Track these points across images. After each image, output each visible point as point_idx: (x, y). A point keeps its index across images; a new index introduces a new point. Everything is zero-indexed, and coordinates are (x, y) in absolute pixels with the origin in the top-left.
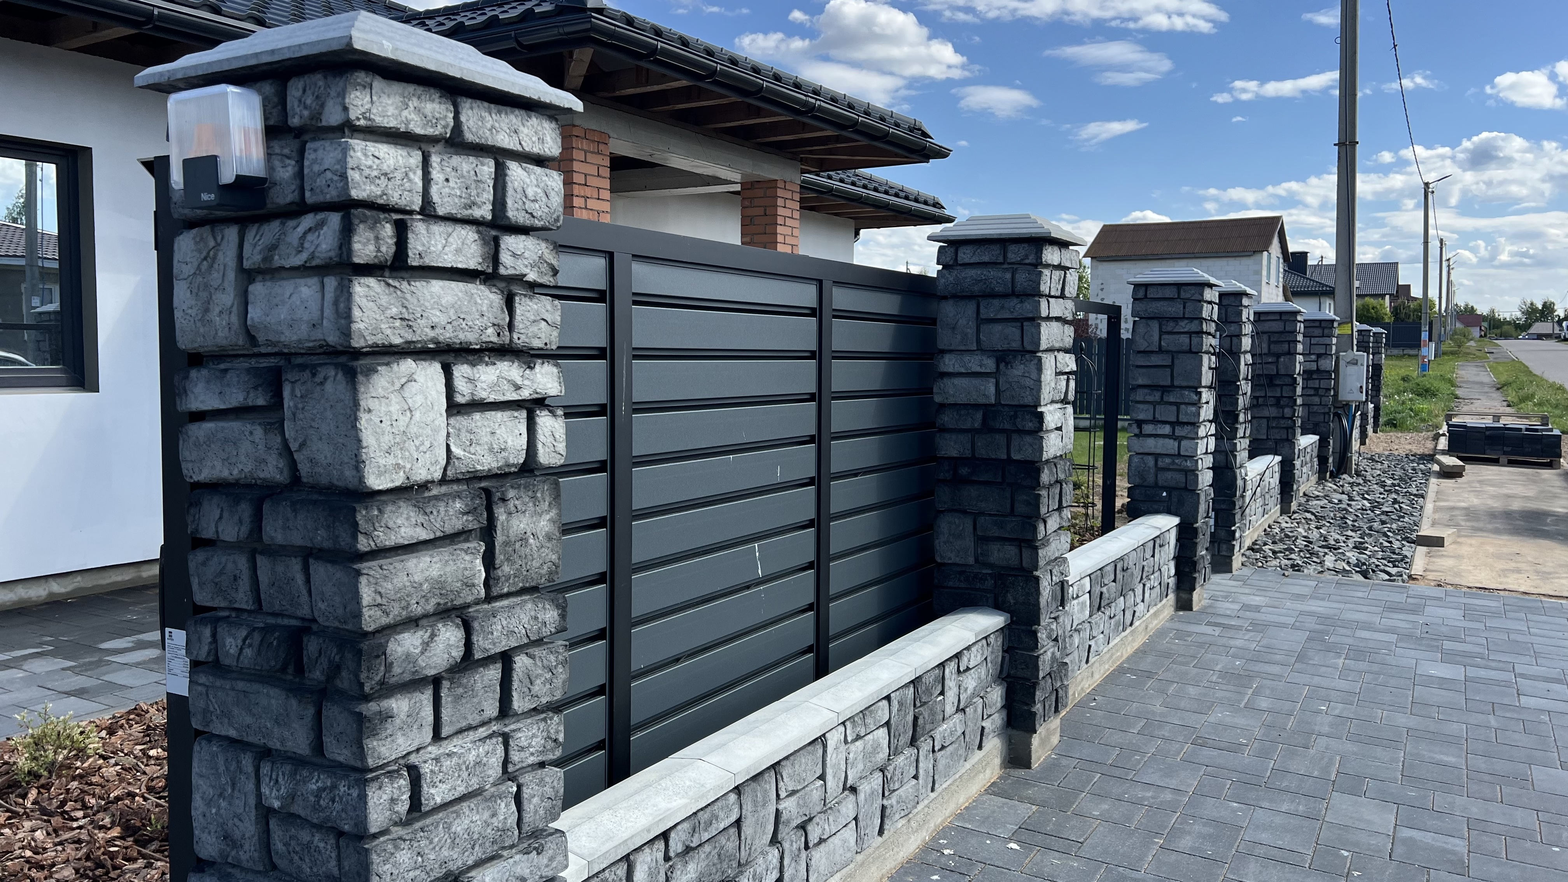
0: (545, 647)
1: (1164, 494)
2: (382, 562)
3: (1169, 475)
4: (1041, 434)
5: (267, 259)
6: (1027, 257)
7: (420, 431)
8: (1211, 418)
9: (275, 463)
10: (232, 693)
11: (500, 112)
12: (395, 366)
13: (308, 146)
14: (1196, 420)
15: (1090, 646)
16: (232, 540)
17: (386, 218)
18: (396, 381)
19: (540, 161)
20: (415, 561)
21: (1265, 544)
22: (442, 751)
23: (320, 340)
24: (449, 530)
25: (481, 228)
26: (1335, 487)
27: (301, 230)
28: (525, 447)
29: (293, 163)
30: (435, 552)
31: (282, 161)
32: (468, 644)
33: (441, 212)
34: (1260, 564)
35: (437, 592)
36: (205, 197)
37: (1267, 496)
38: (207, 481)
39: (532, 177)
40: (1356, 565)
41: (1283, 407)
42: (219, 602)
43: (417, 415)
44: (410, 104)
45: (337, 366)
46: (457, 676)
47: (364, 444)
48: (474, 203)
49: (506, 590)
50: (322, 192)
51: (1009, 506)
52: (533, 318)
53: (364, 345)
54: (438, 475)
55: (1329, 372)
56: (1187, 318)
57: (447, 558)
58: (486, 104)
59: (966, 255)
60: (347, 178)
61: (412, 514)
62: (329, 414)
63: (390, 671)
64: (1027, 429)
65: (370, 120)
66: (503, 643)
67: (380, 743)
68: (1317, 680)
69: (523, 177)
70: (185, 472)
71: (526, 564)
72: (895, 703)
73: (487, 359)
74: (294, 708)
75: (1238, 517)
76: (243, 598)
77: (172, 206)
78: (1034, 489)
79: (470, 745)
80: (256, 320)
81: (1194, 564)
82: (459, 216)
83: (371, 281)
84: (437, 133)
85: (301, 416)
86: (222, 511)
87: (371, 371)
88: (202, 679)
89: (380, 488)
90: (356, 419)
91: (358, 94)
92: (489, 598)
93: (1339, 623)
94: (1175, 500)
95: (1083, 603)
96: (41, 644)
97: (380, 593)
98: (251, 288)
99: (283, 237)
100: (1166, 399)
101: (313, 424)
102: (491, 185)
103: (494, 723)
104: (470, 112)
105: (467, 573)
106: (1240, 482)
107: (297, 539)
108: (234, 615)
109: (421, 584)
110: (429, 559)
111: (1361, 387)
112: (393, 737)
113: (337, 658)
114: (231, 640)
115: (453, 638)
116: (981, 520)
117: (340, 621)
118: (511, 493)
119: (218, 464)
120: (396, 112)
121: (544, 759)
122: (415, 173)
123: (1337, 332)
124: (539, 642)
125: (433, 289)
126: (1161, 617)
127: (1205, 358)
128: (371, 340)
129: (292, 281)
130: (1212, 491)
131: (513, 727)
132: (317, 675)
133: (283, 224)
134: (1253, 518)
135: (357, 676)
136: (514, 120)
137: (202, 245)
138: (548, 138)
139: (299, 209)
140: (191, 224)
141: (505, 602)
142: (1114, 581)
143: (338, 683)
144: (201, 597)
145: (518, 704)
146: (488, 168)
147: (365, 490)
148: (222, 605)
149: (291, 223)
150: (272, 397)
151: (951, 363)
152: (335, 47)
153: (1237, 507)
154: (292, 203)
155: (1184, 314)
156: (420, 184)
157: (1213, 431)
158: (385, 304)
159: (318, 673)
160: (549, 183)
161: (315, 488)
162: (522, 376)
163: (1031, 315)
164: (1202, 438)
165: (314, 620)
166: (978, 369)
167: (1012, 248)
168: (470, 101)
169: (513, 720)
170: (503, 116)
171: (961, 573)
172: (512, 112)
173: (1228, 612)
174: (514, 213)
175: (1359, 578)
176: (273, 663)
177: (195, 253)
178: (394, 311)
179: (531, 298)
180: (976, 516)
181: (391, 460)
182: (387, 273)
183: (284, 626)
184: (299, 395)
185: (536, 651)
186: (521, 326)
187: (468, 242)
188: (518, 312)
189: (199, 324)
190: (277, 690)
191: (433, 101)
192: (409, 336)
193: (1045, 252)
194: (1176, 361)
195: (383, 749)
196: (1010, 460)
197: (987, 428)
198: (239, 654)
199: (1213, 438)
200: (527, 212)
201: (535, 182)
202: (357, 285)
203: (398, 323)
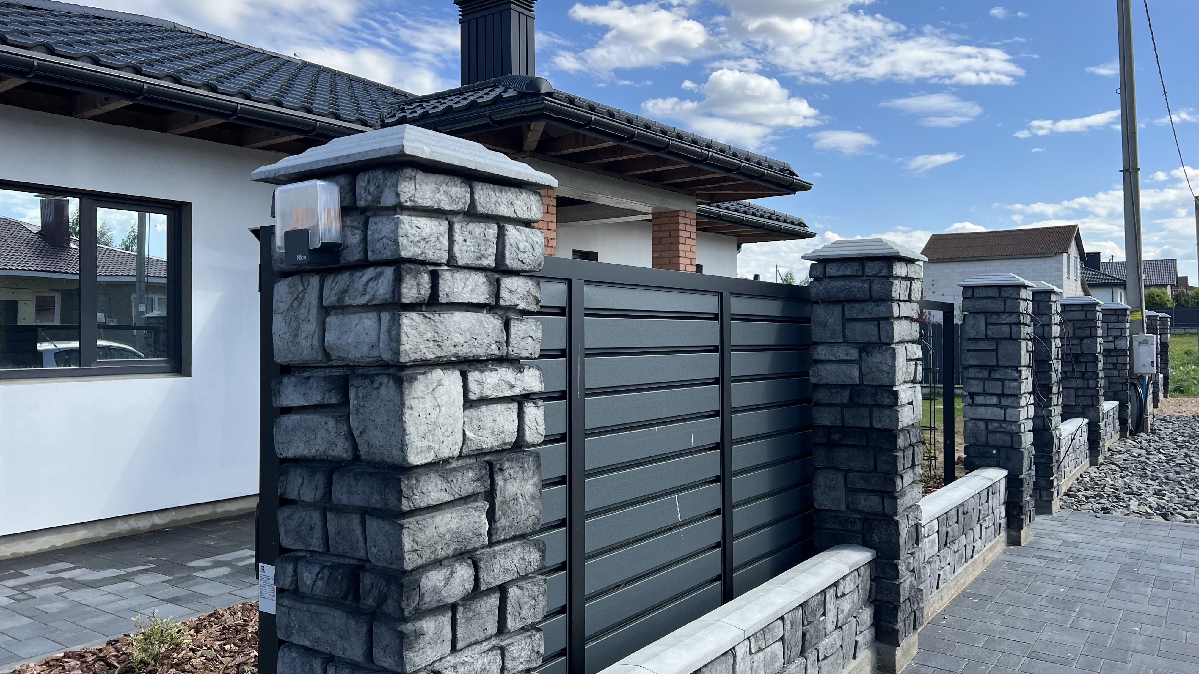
0: (530, 580)
1: (994, 451)
2: (418, 518)
3: (997, 436)
4: (897, 408)
5: (340, 299)
6: (881, 271)
7: (446, 421)
8: (1030, 390)
9: (342, 445)
10: (307, 614)
11: (501, 191)
12: (429, 375)
13: (371, 220)
14: (1018, 393)
15: (939, 575)
16: (310, 501)
17: (424, 270)
18: (430, 385)
19: (528, 223)
20: (440, 517)
21: (1079, 491)
22: (457, 660)
23: (377, 357)
24: (464, 493)
25: (488, 273)
26: (1135, 443)
27: (364, 279)
28: (516, 430)
29: (360, 232)
30: (453, 510)
31: (352, 231)
32: (477, 579)
33: (461, 263)
34: (1075, 507)
35: (455, 540)
36: (299, 258)
37: (1078, 451)
38: (293, 457)
39: (523, 235)
40: (1157, 509)
41: (1087, 380)
42: (299, 546)
43: (444, 409)
44: (441, 189)
45: (389, 375)
46: (468, 603)
47: (408, 432)
48: (483, 256)
49: (502, 538)
50: (380, 252)
51: (872, 464)
52: (522, 335)
53: (408, 360)
54: (456, 453)
55: (1124, 351)
56: (1007, 313)
57: (462, 514)
58: (492, 186)
59: (832, 270)
60: (398, 243)
61: (439, 482)
62: (382, 410)
63: (422, 600)
64: (885, 403)
65: (414, 201)
66: (501, 578)
67: (415, 654)
68: (1130, 606)
69: (516, 236)
70: (277, 450)
71: (517, 517)
72: (788, 622)
73: (490, 366)
74: (353, 626)
75: (1055, 469)
76: (316, 544)
77: (273, 262)
78: (892, 451)
79: (478, 656)
80: (331, 342)
81: (1021, 507)
82: (473, 265)
83: (414, 315)
84: (459, 208)
85: (363, 411)
86: (303, 479)
87: (413, 379)
88: (286, 602)
89: (418, 464)
90: (402, 414)
91: (406, 184)
92: (491, 544)
93: (1146, 558)
94: (1003, 456)
95: (933, 541)
96: (147, 563)
97: (416, 541)
98: (327, 320)
99: (351, 284)
100: (993, 376)
101: (371, 417)
102: (495, 242)
103: (493, 639)
104: (481, 192)
105: (476, 525)
106: (1056, 441)
107: (357, 501)
108: (309, 555)
109: (444, 535)
110: (449, 515)
111: (1152, 362)
112: (424, 650)
113: (385, 590)
114: (308, 574)
115: (466, 575)
116: (851, 475)
117: (387, 563)
118: (507, 465)
119: (301, 445)
120: (432, 195)
121: (530, 667)
122: (443, 237)
123: (1130, 318)
124: (525, 577)
125: (455, 319)
126: (996, 551)
127: (1024, 343)
128: (413, 357)
129: (358, 315)
130: (1033, 448)
131: (507, 642)
132: (370, 602)
133: (352, 275)
134: (1067, 469)
135: (399, 604)
136: (511, 196)
137: (294, 289)
138: (534, 207)
139: (364, 264)
140: (286, 274)
141: (502, 547)
142: (957, 522)
143: (385, 608)
144: (286, 542)
145: (512, 624)
146: (492, 230)
147: (407, 466)
148: (301, 548)
149: (358, 274)
150: (342, 397)
151: (823, 352)
152: (392, 153)
153: (1054, 461)
154: (359, 260)
155: (1005, 309)
156: (447, 244)
157: (1032, 401)
158: (423, 331)
159: (370, 601)
160: (534, 239)
161: (371, 463)
162: (515, 378)
163: (885, 316)
164: (1023, 407)
165: (368, 561)
166: (845, 357)
167: (869, 264)
168: (481, 184)
169: (508, 636)
170: (503, 193)
171: (836, 517)
172: (510, 190)
173: (1051, 547)
174: (510, 262)
175: (1160, 519)
176: (338, 592)
177: (289, 295)
178: (429, 335)
179: (522, 321)
180: (846, 472)
181: (425, 443)
182: (424, 308)
183: (345, 564)
184: (361, 396)
185: (524, 584)
186: (514, 342)
187: (479, 284)
188: (512, 331)
189: (290, 345)
190: (340, 613)
191: (456, 186)
192: (439, 353)
193: (895, 267)
194: (1000, 347)
195: (417, 659)
196: (872, 429)
197: (853, 403)
198: (313, 585)
199: (1033, 406)
200: (519, 260)
201: (525, 239)
202: (404, 318)
203: (431, 344)
